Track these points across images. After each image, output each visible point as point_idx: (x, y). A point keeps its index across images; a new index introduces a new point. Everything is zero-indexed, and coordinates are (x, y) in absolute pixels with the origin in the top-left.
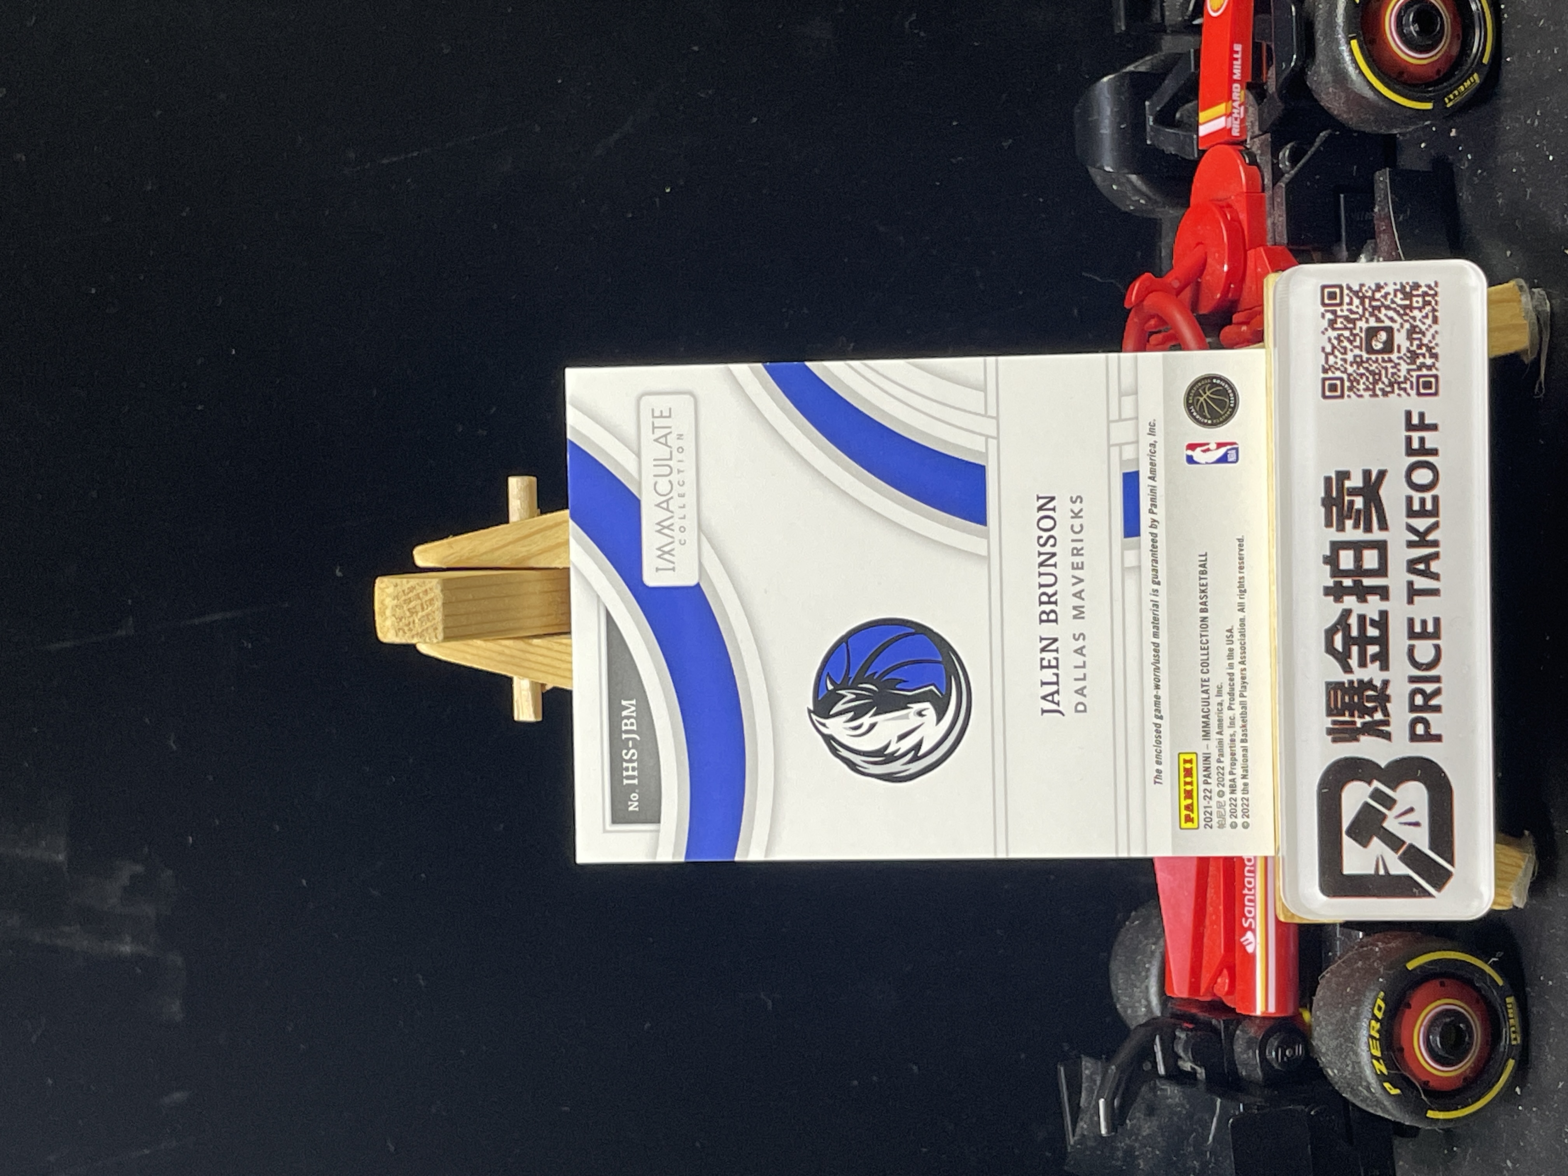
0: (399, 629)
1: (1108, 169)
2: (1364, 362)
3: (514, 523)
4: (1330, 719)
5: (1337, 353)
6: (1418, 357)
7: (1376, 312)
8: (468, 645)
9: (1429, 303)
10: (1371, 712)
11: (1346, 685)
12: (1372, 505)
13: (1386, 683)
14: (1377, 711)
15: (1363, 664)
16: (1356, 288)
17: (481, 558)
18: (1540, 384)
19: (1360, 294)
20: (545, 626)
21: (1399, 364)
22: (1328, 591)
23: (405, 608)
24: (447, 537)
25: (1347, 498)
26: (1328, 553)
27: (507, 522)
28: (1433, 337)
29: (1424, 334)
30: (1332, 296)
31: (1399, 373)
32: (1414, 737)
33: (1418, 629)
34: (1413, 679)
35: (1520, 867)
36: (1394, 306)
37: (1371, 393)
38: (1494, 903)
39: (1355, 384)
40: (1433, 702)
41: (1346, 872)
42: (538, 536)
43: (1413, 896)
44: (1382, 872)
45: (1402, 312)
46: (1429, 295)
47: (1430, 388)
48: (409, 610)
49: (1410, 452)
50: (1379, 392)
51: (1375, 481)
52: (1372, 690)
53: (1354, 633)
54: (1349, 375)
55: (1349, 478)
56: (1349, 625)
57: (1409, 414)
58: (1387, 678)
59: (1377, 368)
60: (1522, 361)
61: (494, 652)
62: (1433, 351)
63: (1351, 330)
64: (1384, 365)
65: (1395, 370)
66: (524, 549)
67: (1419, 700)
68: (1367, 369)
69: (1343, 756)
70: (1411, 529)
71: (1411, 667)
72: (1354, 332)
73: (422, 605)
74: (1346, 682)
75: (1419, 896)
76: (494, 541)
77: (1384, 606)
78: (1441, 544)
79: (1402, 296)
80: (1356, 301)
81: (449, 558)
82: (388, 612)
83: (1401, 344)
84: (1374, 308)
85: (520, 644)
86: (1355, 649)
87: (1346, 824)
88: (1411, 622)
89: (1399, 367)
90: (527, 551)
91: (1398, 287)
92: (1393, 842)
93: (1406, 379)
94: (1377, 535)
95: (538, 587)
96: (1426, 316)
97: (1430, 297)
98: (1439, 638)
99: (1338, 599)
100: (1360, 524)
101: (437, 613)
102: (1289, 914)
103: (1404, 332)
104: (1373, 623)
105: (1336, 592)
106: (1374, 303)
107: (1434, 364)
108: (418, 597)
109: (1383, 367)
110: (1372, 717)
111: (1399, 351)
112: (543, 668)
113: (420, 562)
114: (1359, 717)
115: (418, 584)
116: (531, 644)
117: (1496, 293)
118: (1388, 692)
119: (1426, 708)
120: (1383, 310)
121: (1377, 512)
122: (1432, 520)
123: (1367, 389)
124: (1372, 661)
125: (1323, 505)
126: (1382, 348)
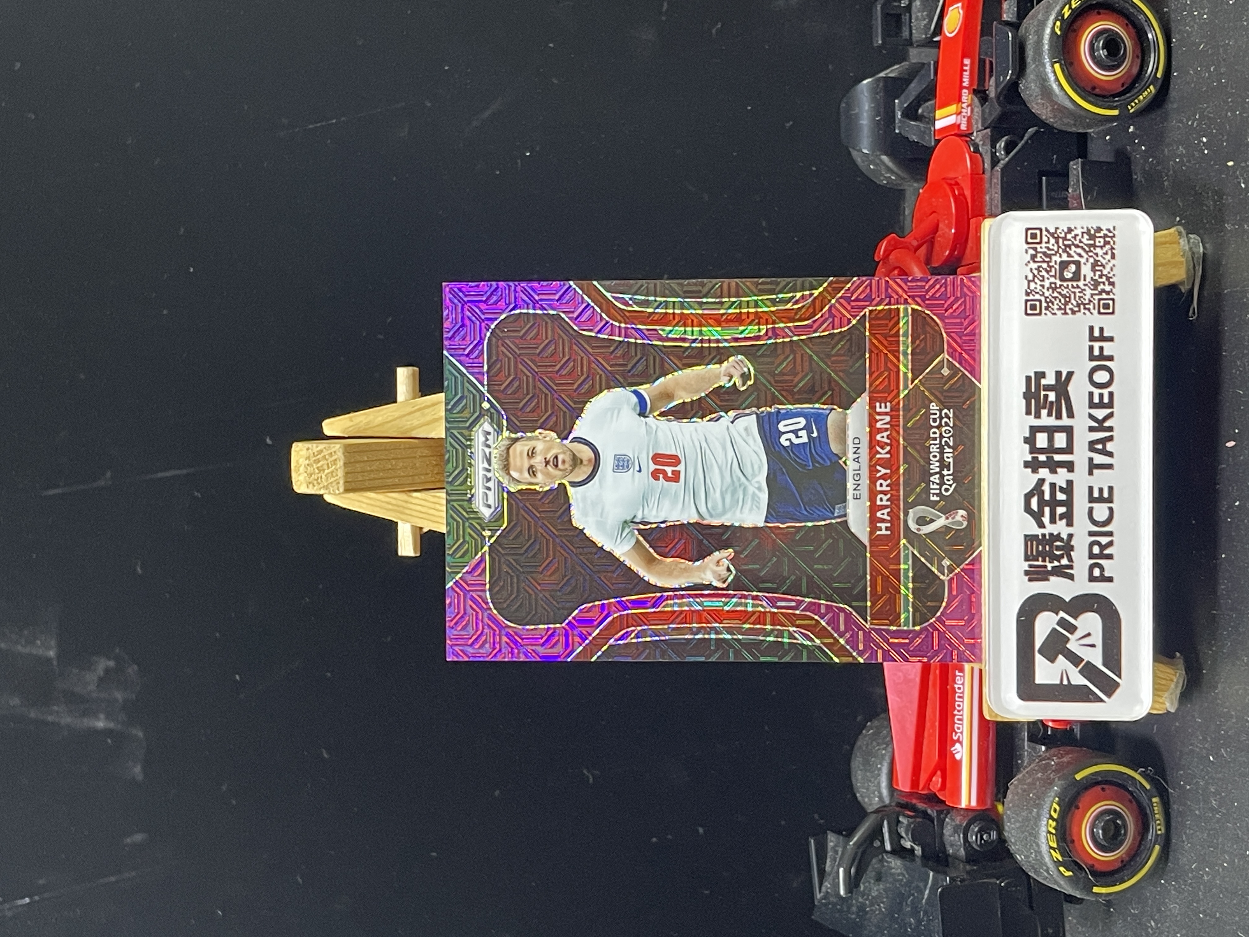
0: (310, 483)
1: (865, 151)
2: (1058, 288)
3: (401, 402)
4: (1028, 563)
5: (1036, 280)
6: (1099, 285)
7: (1068, 249)
8: (363, 496)
9: (1109, 243)
10: (1059, 558)
11: (1040, 537)
12: (1062, 398)
13: (1070, 536)
14: (1063, 557)
15: (1053, 521)
16: (1052, 230)
17: (373, 429)
18: (1194, 309)
19: (1056, 235)
21: (1084, 290)
22: (1027, 465)
23: (315, 466)
24: (349, 413)
25: (1043, 393)
26: (1027, 435)
27: (395, 402)
28: (1112, 270)
29: (1104, 267)
30: (1034, 236)
31: (1084, 297)
32: (1092, 579)
33: (1096, 494)
34: (1091, 534)
35: (1172, 680)
36: (1081, 245)
37: (1063, 312)
38: (1152, 708)
39: (1050, 304)
40: (1106, 552)
41: (1038, 681)
42: (418, 414)
43: (1090, 701)
44: (1065, 682)
45: (1087, 249)
46: (1109, 237)
47: (1109, 308)
48: (318, 468)
49: (1092, 358)
50: (1068, 311)
51: (1065, 380)
52: (1061, 542)
53: (1047, 497)
54: (1046, 298)
55: (1044, 377)
56: (1043, 491)
57: (1091, 329)
58: (1071, 532)
59: (1067, 292)
60: (1180, 290)
61: (382, 502)
62: (1111, 280)
63: (1048, 262)
64: (1073, 290)
65: (1081, 295)
66: (409, 423)
67: (1096, 550)
68: (1060, 293)
69: (1036, 592)
70: (1091, 417)
71: (1090, 524)
72: (1051, 264)
73: (328, 464)
74: (1040, 535)
75: (1094, 702)
76: (385, 416)
77: (1070, 476)
78: (1115, 429)
79: (1088, 237)
80: (1052, 241)
81: (351, 429)
82: (302, 469)
83: (1086, 274)
84: (1066, 246)
85: (403, 496)
86: (1047, 510)
87: (1038, 644)
88: (1091, 489)
89: (1084, 292)
90: (411, 424)
91: (1085, 230)
92: (1075, 659)
93: (1090, 301)
94: (1065, 421)
95: (419, 453)
96: (1106, 253)
97: (1109, 238)
98: (1111, 502)
99: (1035, 471)
100: (1052, 413)
101: (339, 470)
102: (993, 714)
103: (1089, 265)
104: (1062, 490)
105: (1033, 465)
106: (1066, 243)
107: (1111, 291)
108: (324, 457)
109: (1072, 292)
110: (1059, 562)
111: (1085, 280)
112: (421, 515)
113: (327, 431)
114: (1050, 562)
115: (325, 448)
116: (411, 496)
117: (1161, 237)
118: (1072, 543)
119: (1102, 556)
120: (1073, 247)
121: (1066, 404)
122: (1109, 411)
123: (1060, 309)
124: (1061, 519)
125: (1024, 398)
126: (1072, 278)
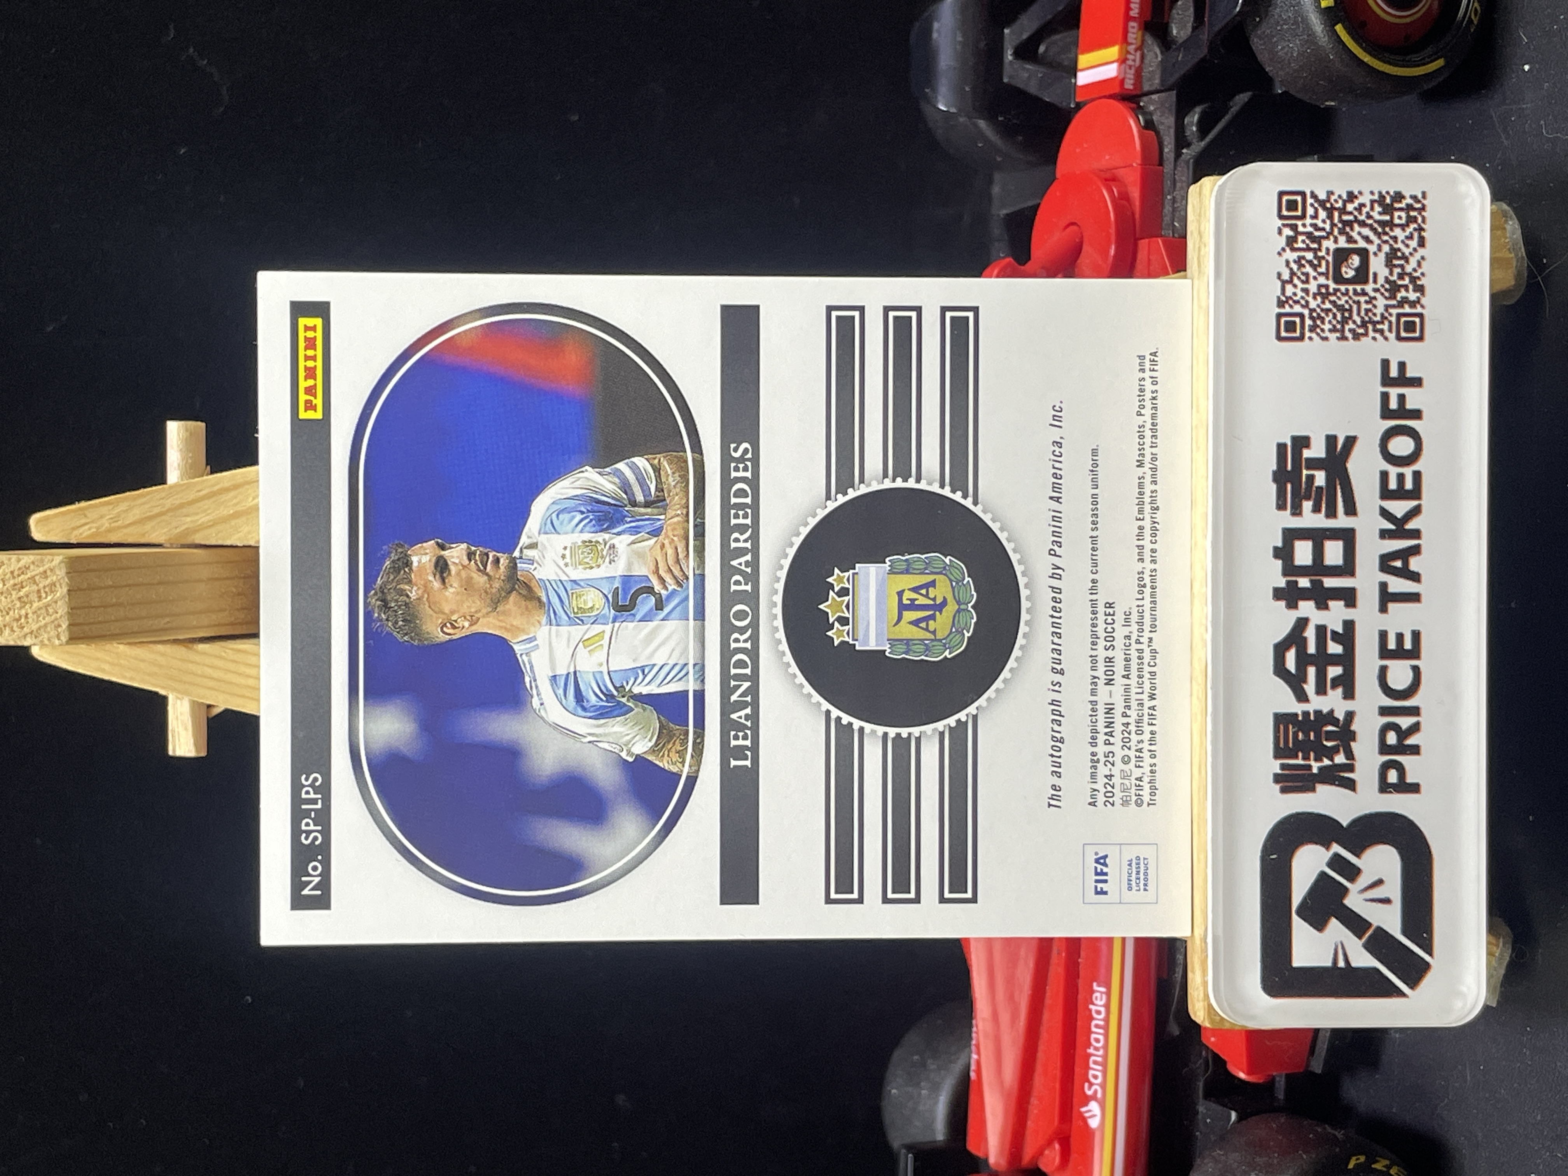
2: (1330, 294)
3: (173, 483)
4: (1280, 762)
5: (1296, 281)
6: (1399, 291)
7: (1348, 229)
8: (105, 650)
9: (1414, 220)
10: (1331, 753)
11: (1300, 718)
12: (1338, 482)
13: (1350, 716)
14: (1338, 752)
15: (1321, 690)
16: (1322, 196)
17: (125, 531)
19: (1328, 205)
20: (215, 625)
21: (1375, 298)
22: (1278, 594)
24: (78, 500)
25: (1305, 472)
26: (1280, 544)
27: (164, 482)
28: (1419, 264)
29: (1407, 261)
30: (1292, 205)
31: (1375, 311)
32: (1385, 787)
33: (1392, 645)
34: (1384, 711)
36: (1370, 222)
37: (1338, 335)
39: (1318, 322)
40: (1410, 741)
41: (1295, 964)
42: (206, 501)
43: (1383, 995)
44: (1341, 964)
45: (1380, 230)
46: (1415, 209)
47: (1414, 331)
48: (19, 598)
50: (1349, 335)
51: (1341, 452)
52: (1333, 725)
53: (1312, 649)
54: (1312, 311)
55: (1308, 446)
56: (1305, 639)
57: (1385, 364)
58: (1350, 709)
59: (1347, 302)
61: (141, 661)
62: (1419, 283)
63: (1315, 251)
64: (1356, 298)
65: (1369, 306)
66: (189, 519)
67: (1392, 738)
68: (1333, 303)
69: (1294, 812)
70: (1385, 513)
71: (1383, 696)
72: (1320, 254)
73: (38, 592)
74: (1300, 713)
75: (1390, 996)
76: (147, 506)
77: (1350, 614)
78: (1423, 534)
79: (1380, 209)
80: (1322, 214)
81: (84, 530)
83: (1378, 272)
84: (1346, 223)
85: (179, 651)
86: (1312, 671)
87: (1296, 900)
88: (1383, 635)
89: (1374, 302)
90: (192, 522)
91: (1376, 197)
92: (1357, 924)
93: (1383, 317)
94: (1342, 521)
95: (205, 573)
96: (1410, 237)
97: (1416, 211)
98: (1418, 657)
99: (1292, 605)
100: (1321, 506)
101: (59, 603)
103: (1382, 256)
104: (1336, 637)
105: (1289, 595)
106: (1345, 218)
107: (1418, 301)
108: (32, 579)
109: (1354, 302)
110: (1332, 760)
111: (1375, 282)
112: (211, 684)
113: (37, 534)
114: (1316, 760)
115: (33, 563)
116: (194, 651)
118: (1353, 728)
119: (1402, 749)
120: (1356, 226)
121: (1342, 490)
122: (1414, 503)
123: (1333, 330)
124: (1334, 686)
125: (1275, 480)
126: (1354, 277)
